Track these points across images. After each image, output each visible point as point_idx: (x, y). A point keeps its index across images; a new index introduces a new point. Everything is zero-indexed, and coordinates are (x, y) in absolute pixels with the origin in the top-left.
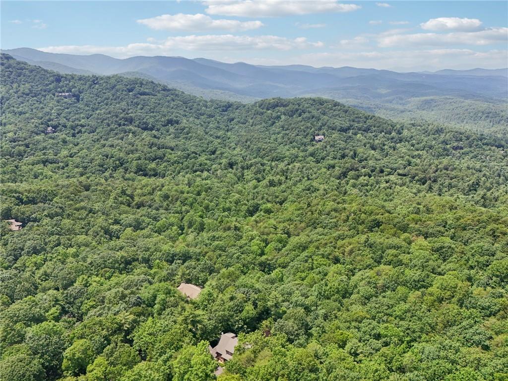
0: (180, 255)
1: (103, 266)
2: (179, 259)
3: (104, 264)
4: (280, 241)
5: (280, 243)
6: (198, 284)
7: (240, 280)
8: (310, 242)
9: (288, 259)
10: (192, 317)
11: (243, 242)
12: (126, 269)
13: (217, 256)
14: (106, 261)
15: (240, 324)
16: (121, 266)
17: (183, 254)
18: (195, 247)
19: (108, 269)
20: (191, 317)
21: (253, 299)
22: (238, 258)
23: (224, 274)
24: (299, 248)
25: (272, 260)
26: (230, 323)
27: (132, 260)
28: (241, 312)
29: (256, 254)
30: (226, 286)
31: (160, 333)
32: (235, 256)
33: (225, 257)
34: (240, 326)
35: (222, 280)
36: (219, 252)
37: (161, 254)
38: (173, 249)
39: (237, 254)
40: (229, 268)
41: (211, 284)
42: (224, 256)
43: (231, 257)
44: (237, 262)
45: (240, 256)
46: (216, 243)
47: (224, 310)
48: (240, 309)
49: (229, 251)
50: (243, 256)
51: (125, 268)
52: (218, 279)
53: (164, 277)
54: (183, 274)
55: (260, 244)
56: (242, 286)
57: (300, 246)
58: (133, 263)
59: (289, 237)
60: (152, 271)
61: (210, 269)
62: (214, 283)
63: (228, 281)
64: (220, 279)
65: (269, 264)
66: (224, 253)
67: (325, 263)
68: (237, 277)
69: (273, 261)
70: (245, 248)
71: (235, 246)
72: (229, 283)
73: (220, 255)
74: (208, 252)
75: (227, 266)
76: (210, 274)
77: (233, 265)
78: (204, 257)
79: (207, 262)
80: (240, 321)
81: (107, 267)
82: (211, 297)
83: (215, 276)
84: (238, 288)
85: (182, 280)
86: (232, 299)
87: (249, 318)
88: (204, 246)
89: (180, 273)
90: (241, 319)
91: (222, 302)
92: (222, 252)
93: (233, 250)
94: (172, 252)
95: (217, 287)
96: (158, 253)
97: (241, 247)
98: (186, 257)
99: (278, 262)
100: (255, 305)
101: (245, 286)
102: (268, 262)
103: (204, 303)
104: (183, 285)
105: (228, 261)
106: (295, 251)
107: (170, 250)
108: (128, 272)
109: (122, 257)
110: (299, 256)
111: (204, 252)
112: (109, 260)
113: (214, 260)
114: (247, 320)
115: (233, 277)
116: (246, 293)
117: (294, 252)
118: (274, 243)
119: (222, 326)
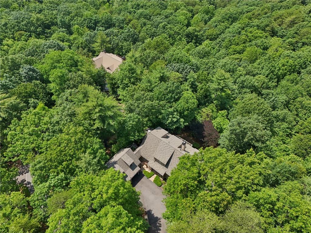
0: (103, 21)
1: (16, 28)
2: (102, 27)
3: (17, 26)
4: (207, 12)
5: (207, 14)
6: (121, 53)
7: (171, 52)
8: (241, 13)
9: (216, 31)
10: (99, 112)
11: (168, 11)
12: (45, 33)
13: (141, 24)
14: (20, 23)
15: (174, 117)
16: (38, 30)
17: (105, 21)
18: (119, 14)
19: (23, 32)
20: (97, 110)
21: (192, 80)
22: (164, 28)
23: (150, 44)
24: (228, 20)
25: (199, 31)
26: (160, 117)
27: (50, 24)
28: (176, 100)
29: (183, 24)
30: (154, 59)
31: (47, 133)
32: (161, 25)
33: (150, 26)
34: (175, 120)
35: (148, 51)
36: (143, 20)
37: (82, 19)
38: (95, 16)
39: (163, 23)
40: (154, 38)
41: (133, 56)
42: (149, 24)
43: (157, 27)
44: (164, 32)
45: (167, 25)
46: (141, 10)
47: (151, 99)
48: (176, 97)
49: (154, 20)
50: (169, 26)
51: (43, 33)
52: (142, 49)
53: (82, 43)
54: (103, 42)
55: (187, 14)
56: (175, 60)
57: (230, 17)
58: (52, 28)
59: (216, 8)
60: (71, 38)
61: (133, 37)
62: (137, 55)
63: (156, 52)
64: (145, 50)
65: (197, 36)
66: (149, 22)
67: (261, 35)
68: (167, 48)
69: (201, 33)
70: (171, 18)
71: (160, 15)
72: (156, 55)
73: (145, 24)
74: (132, 20)
75: (152, 36)
76: (134, 43)
77: (159, 35)
78: (128, 25)
79: (131, 30)
80: (175, 113)
81: (21, 30)
82: (133, 73)
83: (139, 45)
84: (170, 62)
85: (102, 48)
86: (163, 79)
87: (188, 110)
88: (128, 14)
89: (99, 41)
90: (177, 111)
91: (149, 84)
92: (147, 21)
93: (158, 19)
94: (94, 18)
95: (141, 60)
96: (79, 18)
97: (166, 17)
98: (109, 24)
99: (207, 34)
100: (194, 88)
101: (179, 61)
102: (196, 33)
103: (124, 81)
104: (102, 55)
105: (153, 31)
106: (223, 22)
107: (92, 16)
108: (47, 37)
109: (38, 20)
110: (229, 28)
111: (127, 19)
112: (22, 21)
113: (139, 28)
114: (186, 113)
115: (161, 48)
116: (181, 70)
117: (223, 24)
118: (200, 14)
119: (149, 120)
